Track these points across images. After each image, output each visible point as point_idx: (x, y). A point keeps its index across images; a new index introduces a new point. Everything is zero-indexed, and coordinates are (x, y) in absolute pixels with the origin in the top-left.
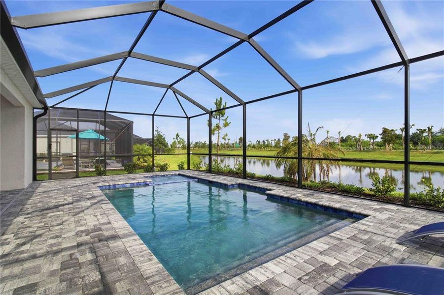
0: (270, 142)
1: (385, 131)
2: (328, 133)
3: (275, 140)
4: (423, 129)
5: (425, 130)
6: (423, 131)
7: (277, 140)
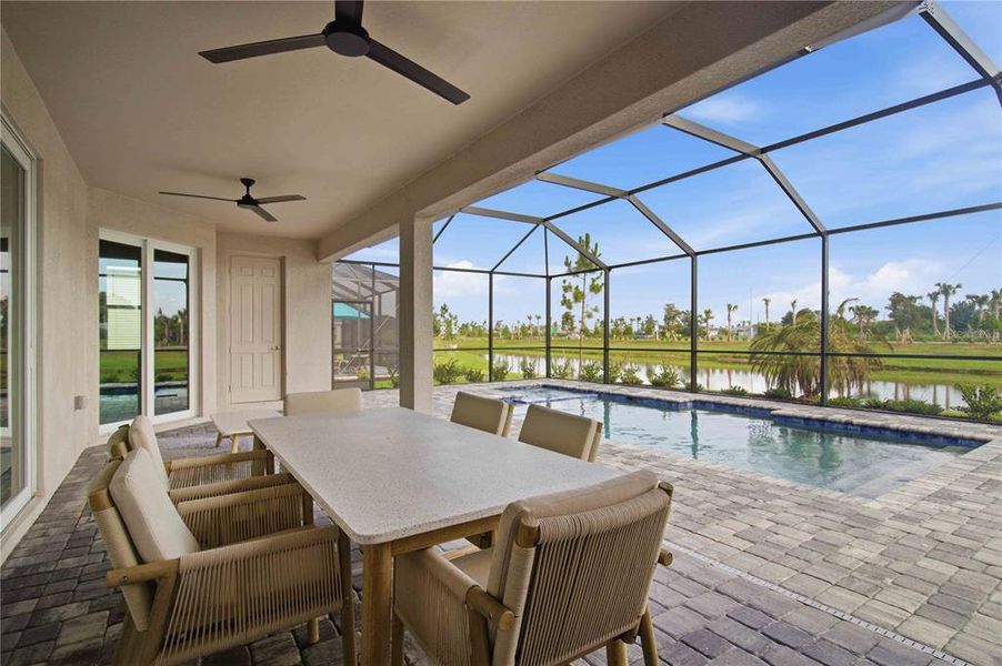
0: (628, 322)
1: (897, 299)
2: (767, 304)
3: (639, 319)
4: (980, 296)
5: (985, 298)
6: (982, 301)
7: (644, 320)
